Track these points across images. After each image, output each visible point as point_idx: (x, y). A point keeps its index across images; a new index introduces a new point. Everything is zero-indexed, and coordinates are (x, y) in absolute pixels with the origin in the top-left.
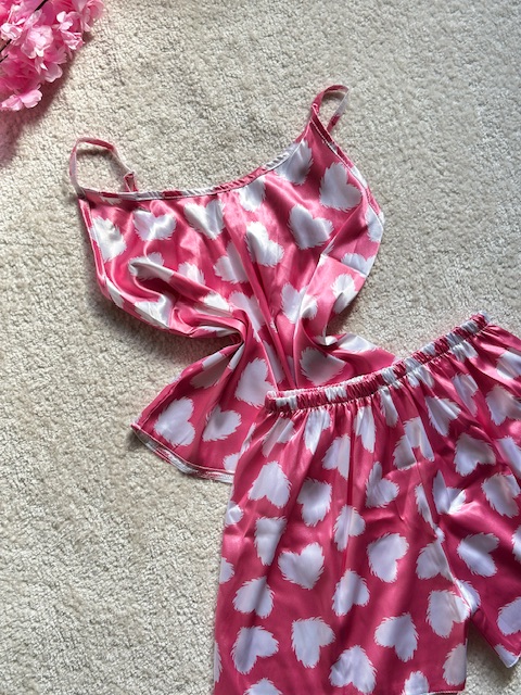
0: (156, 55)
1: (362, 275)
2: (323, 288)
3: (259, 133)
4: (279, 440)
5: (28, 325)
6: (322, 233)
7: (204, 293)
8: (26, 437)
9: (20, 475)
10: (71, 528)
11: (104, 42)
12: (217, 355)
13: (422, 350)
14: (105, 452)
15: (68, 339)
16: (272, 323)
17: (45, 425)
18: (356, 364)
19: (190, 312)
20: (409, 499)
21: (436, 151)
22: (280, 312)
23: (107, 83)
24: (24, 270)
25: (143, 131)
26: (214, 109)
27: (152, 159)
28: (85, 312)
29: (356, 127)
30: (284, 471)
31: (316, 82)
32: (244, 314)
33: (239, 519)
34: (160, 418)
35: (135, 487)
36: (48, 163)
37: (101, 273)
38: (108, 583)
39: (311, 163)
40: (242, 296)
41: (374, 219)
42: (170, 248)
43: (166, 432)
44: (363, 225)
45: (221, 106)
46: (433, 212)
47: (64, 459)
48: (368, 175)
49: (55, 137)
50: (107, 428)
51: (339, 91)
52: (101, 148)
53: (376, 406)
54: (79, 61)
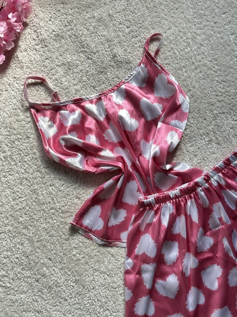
0: (61, 29)
1: (181, 130)
2: (162, 140)
3: (119, 63)
4: (148, 222)
5: (11, 177)
6: (158, 111)
7: (100, 150)
8: (17, 235)
9: (16, 256)
10: (45, 280)
11: (34, 26)
12: (111, 181)
13: (217, 166)
14: (58, 238)
15: (33, 182)
16: (137, 161)
17: (26, 228)
18: (184, 177)
19: (94, 161)
20: (220, 246)
21: (212, 61)
22: (141, 154)
23: (38, 47)
24: (7, 149)
25: (60, 70)
26: (95, 54)
27: (66, 83)
28: (40, 167)
29: (169, 54)
30: (152, 238)
31: (145, 33)
32: (122, 158)
33: (132, 266)
34: (84, 217)
35: (76, 254)
36: (13, 92)
37: (46, 145)
38: (68, 307)
39: (148, 76)
40: (120, 149)
41: (184, 100)
42: (80, 128)
43: (88, 224)
44: (178, 104)
45: (98, 51)
46: (214, 93)
47: (37, 244)
48: (178, 78)
49: (15, 78)
50: (58, 225)
51: (158, 36)
52: (39, 81)
53: (197, 198)
54: (23, 38)
